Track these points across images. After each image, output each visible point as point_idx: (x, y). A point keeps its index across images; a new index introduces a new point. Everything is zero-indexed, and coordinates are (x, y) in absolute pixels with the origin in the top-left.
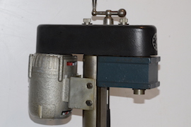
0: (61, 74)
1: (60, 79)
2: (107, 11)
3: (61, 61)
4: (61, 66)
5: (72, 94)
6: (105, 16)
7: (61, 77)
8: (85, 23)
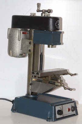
0: (19, 37)
1: (19, 40)
2: (43, 10)
3: (20, 32)
4: (20, 33)
5: (23, 47)
6: (42, 12)
7: (19, 39)
8: (31, 15)
